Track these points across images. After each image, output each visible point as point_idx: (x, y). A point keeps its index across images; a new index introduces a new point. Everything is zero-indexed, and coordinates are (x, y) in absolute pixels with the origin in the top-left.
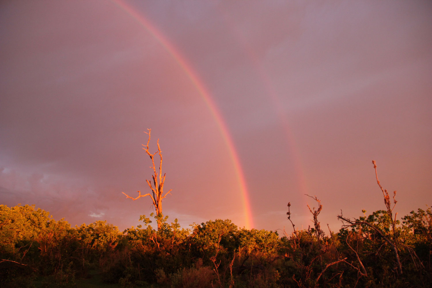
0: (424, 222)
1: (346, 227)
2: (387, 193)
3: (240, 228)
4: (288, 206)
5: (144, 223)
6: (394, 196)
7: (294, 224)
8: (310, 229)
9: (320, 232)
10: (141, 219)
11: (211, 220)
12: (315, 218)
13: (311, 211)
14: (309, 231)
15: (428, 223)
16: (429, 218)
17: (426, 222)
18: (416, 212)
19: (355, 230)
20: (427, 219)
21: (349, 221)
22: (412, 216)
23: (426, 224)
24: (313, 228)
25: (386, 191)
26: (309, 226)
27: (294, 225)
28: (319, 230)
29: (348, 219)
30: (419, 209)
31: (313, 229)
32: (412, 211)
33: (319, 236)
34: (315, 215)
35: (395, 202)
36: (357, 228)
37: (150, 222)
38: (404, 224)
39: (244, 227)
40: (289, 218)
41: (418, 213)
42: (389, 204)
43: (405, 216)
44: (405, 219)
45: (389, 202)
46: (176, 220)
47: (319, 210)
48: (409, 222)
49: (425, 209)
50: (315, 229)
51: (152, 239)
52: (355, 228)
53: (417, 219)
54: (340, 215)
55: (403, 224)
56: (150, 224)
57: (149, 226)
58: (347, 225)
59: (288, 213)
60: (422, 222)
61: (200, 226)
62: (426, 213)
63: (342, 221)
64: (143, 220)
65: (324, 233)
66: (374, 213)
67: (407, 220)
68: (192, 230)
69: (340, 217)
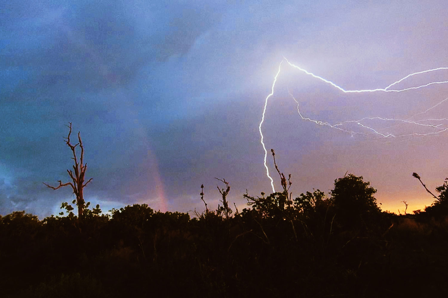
0: (311, 203)
1: (251, 204)
2: (283, 176)
3: (156, 212)
4: (201, 187)
5: (66, 210)
6: (289, 178)
7: (206, 203)
8: (220, 208)
9: (229, 210)
10: (63, 206)
11: (129, 205)
12: (224, 198)
13: (220, 192)
14: (219, 209)
15: (314, 204)
16: (315, 199)
17: (313, 203)
18: (305, 194)
19: (256, 209)
20: (314, 200)
21: (253, 199)
22: (302, 198)
23: (313, 204)
24: (222, 206)
25: (282, 174)
26: (219, 205)
27: (206, 205)
28: (227, 208)
29: (252, 197)
30: (307, 192)
31: (222, 208)
32: (302, 194)
33: (227, 213)
34: (224, 195)
35: (290, 184)
36: (257, 208)
37: (72, 209)
38: (296, 205)
39: (159, 210)
40: (202, 198)
41: (306, 196)
42: (285, 185)
43: (296, 198)
44: (296, 200)
45: (285, 183)
46: (98, 206)
47: (228, 190)
48: (299, 203)
49: (312, 192)
50: (224, 208)
51: (75, 225)
52: (256, 208)
53: (306, 200)
54: (246, 194)
55: (294, 204)
56: (72, 211)
57: (71, 213)
58: (252, 202)
59: (202, 194)
60: (310, 203)
61: (119, 211)
62: (313, 195)
63: (247, 199)
64: (65, 207)
65: (232, 210)
66: (271, 194)
67: (298, 202)
68: (112, 215)
69: (246, 196)
